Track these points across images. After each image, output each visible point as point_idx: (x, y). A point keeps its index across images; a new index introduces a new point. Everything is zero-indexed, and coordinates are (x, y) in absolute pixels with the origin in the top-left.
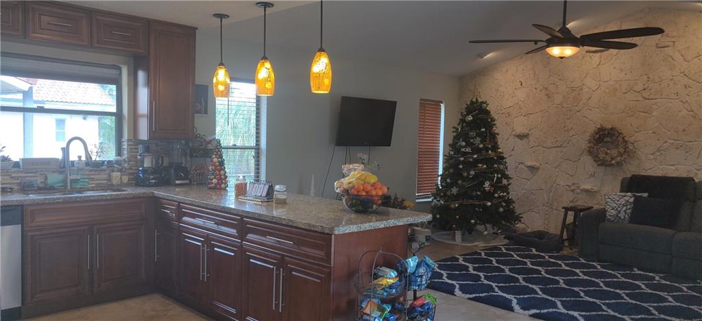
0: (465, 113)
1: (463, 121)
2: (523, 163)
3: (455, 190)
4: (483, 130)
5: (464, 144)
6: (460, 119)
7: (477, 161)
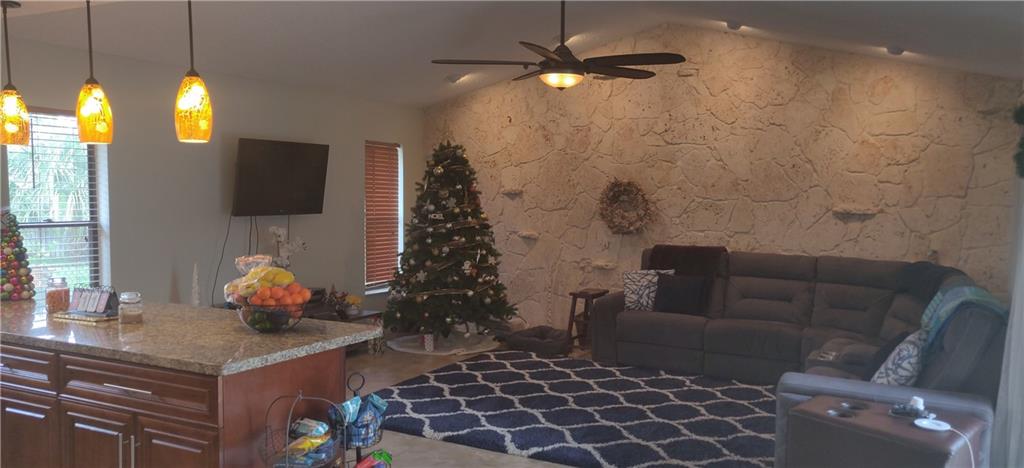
0: (433, 163)
1: (429, 174)
2: (515, 233)
3: (421, 276)
4: (459, 187)
5: (432, 208)
6: (426, 172)
7: (451, 233)
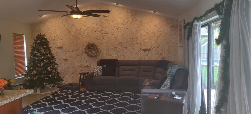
0: (36, 39)
1: (35, 43)
2: (61, 58)
3: (35, 72)
4: (45, 46)
5: (37, 52)
7: (43, 59)
